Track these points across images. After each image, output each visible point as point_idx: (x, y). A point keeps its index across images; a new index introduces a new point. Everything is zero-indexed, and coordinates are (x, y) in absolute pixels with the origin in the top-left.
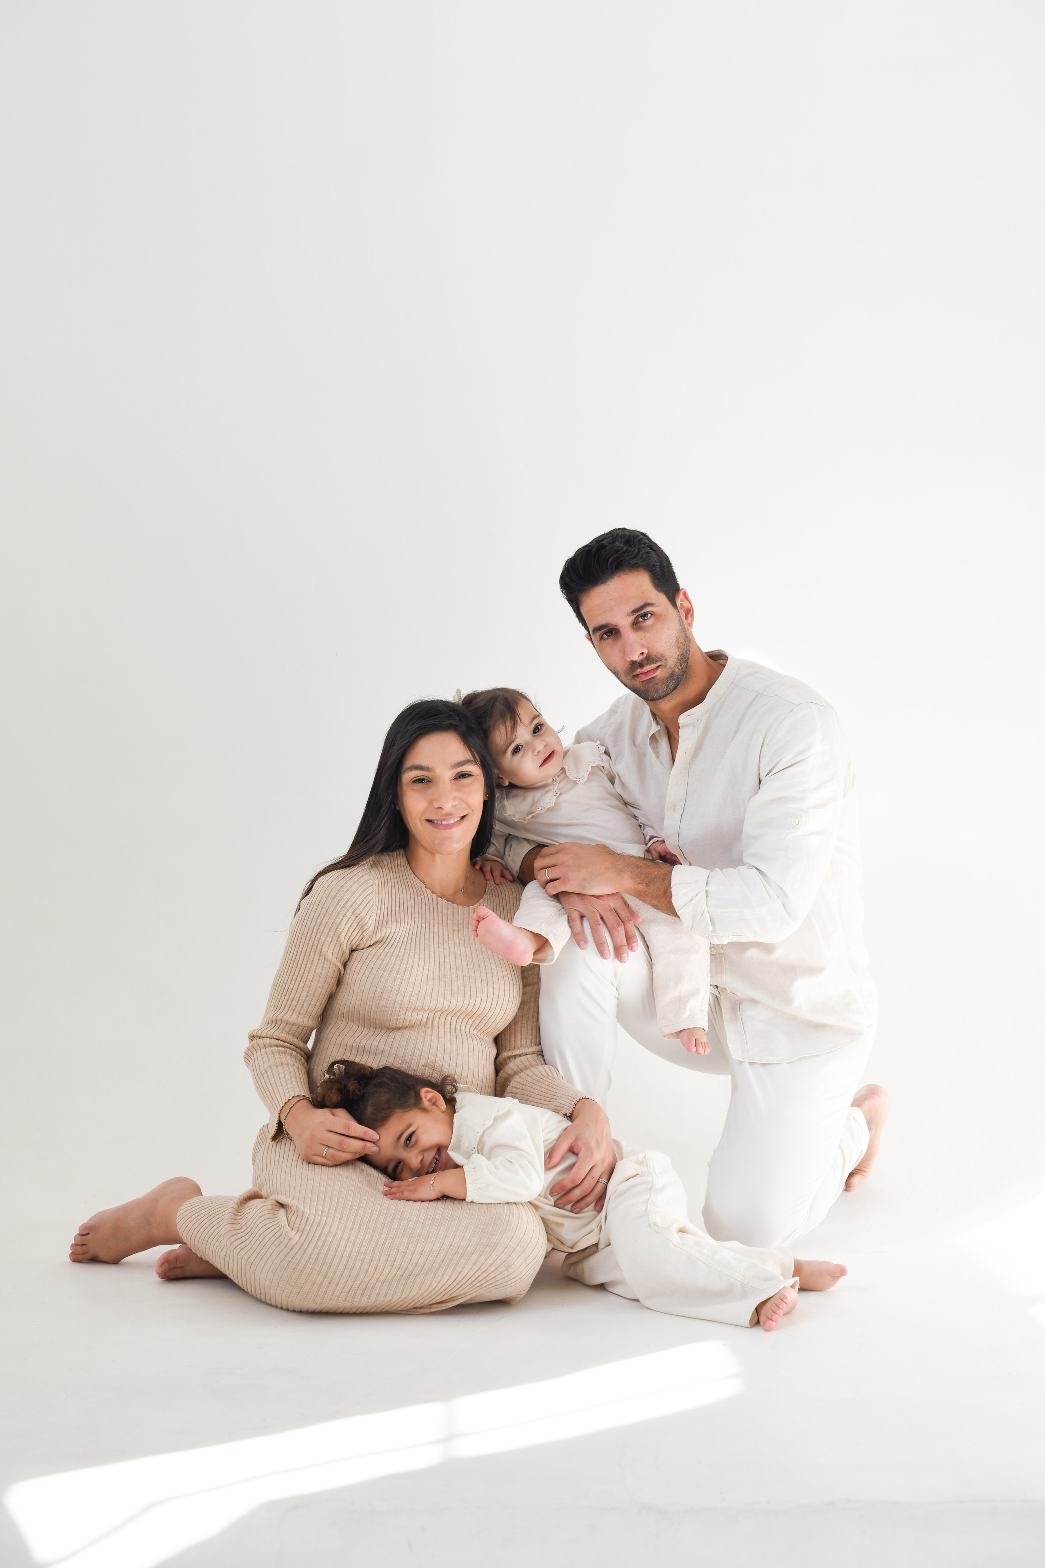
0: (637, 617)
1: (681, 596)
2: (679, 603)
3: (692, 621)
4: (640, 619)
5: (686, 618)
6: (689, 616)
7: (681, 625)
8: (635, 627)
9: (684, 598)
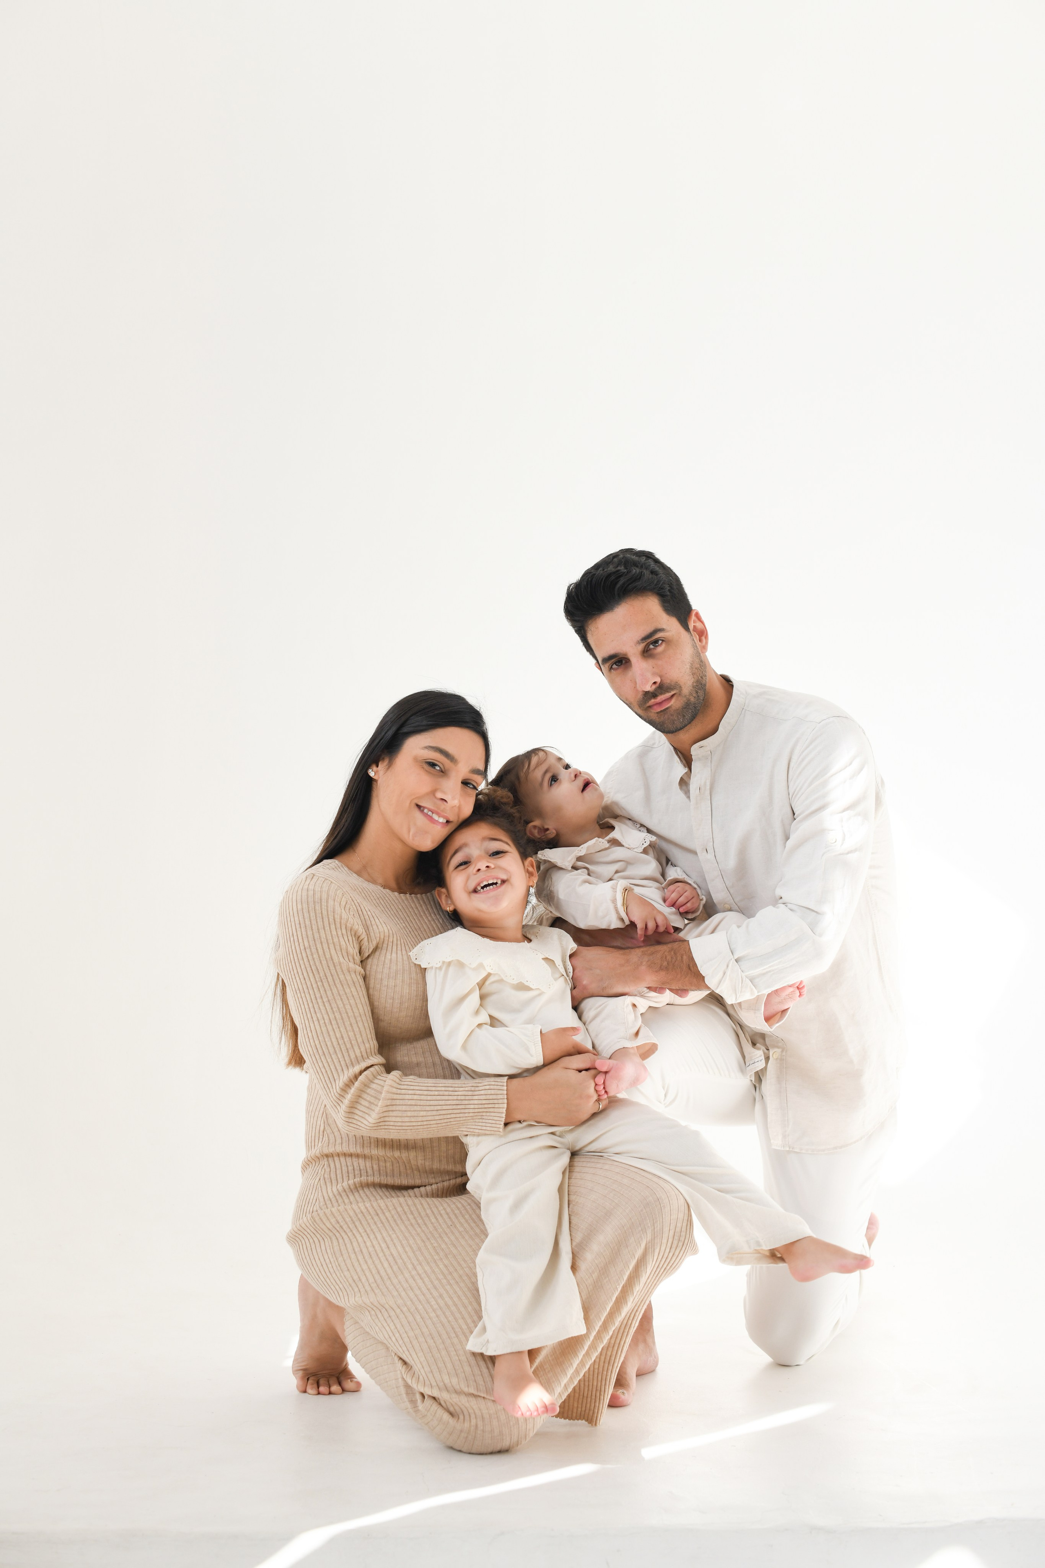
0: (648, 645)
1: (693, 617)
2: (691, 627)
3: (707, 643)
4: (651, 647)
5: (700, 640)
6: (703, 638)
7: (695, 649)
8: (645, 654)
9: (697, 620)
